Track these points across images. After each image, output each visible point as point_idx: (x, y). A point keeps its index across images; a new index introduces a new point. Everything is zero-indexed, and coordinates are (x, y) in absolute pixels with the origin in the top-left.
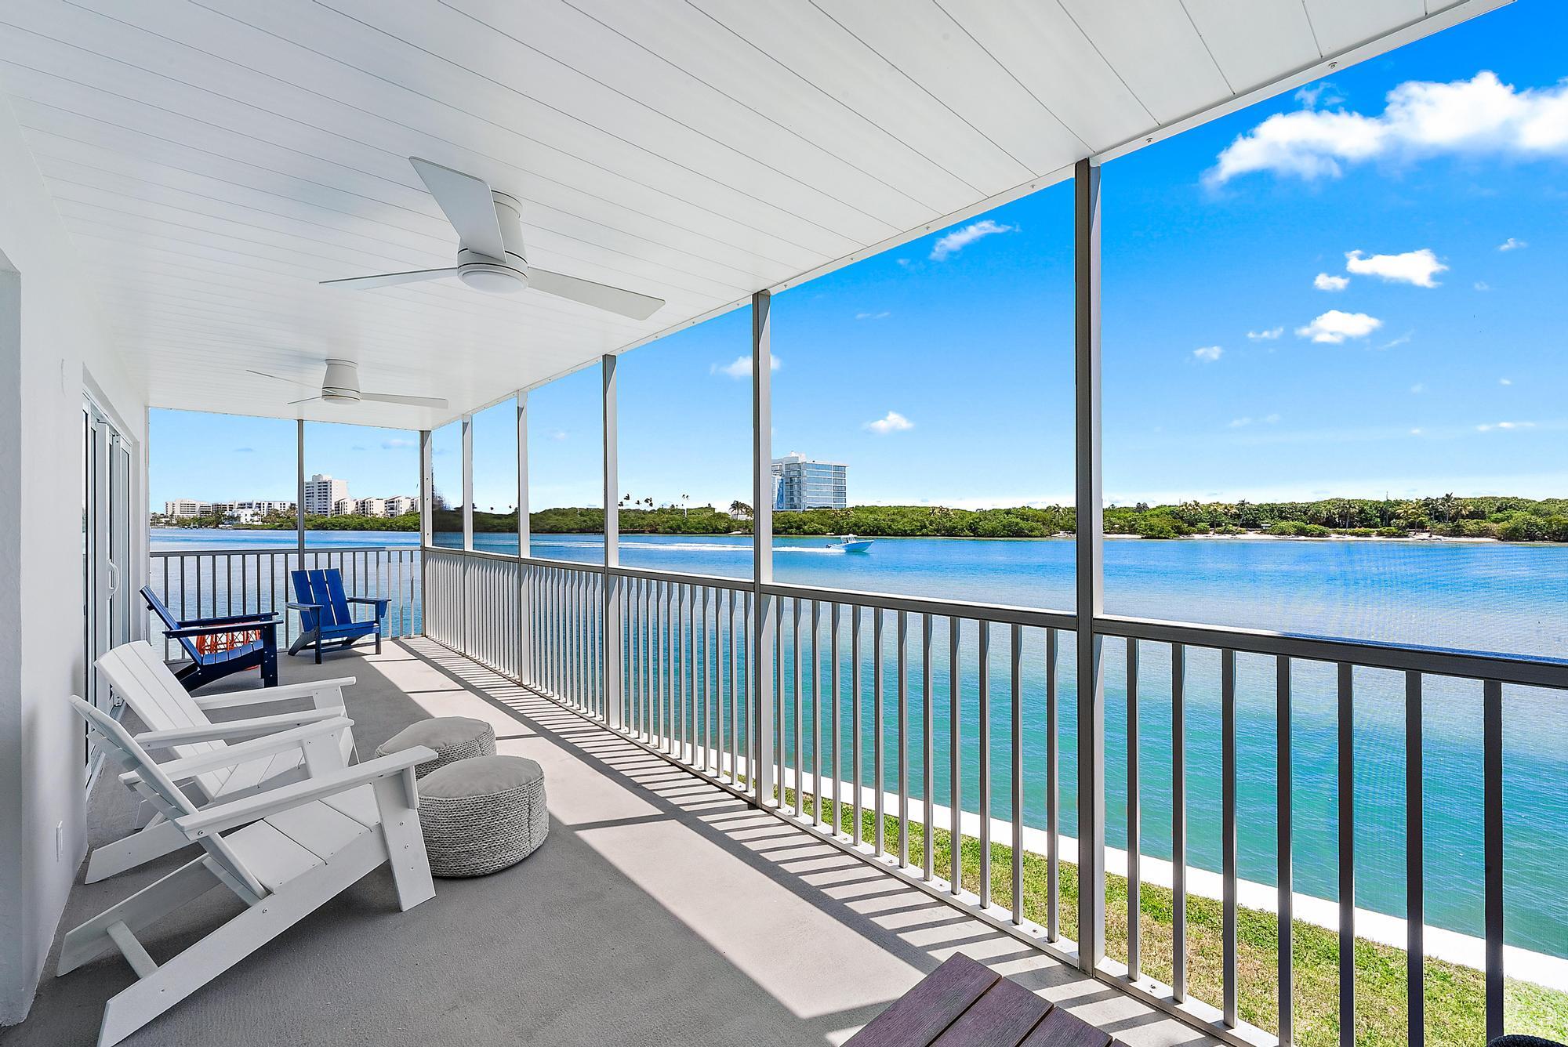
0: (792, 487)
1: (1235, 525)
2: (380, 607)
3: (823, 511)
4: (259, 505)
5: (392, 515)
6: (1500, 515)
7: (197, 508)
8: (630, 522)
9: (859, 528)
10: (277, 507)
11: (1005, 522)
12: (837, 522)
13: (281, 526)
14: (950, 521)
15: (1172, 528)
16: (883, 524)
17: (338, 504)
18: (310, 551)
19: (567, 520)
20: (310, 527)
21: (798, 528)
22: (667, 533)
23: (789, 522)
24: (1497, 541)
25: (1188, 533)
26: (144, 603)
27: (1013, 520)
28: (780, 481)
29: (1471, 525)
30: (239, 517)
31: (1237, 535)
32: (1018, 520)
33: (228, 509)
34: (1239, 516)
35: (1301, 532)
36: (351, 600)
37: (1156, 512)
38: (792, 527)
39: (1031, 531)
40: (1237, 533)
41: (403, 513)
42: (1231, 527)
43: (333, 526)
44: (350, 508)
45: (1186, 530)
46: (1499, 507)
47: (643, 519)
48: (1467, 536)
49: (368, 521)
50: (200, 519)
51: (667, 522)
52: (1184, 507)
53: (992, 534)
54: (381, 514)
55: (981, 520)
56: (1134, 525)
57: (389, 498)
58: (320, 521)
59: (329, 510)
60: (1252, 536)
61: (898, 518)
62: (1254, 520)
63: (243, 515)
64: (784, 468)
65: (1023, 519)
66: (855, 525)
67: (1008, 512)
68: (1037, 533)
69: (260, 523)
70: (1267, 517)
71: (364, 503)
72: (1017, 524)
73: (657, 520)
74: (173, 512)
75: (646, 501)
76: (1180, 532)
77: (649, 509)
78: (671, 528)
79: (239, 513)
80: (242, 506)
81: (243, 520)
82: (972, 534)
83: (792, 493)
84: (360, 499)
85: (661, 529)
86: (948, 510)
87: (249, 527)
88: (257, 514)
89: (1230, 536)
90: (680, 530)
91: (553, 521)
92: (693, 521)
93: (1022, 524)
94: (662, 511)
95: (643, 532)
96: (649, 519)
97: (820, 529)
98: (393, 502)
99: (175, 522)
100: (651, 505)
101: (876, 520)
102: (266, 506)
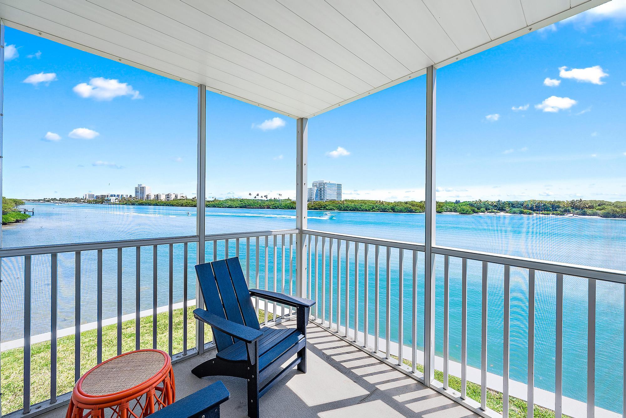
0: (321, 192)
1: (496, 209)
3: (333, 201)
4: (118, 196)
5: (168, 200)
6: (599, 207)
7: (95, 196)
8: (259, 204)
9: (348, 208)
10: (125, 196)
11: (406, 207)
12: (339, 206)
13: (126, 203)
14: (384, 206)
15: (471, 210)
16: (358, 207)
17: (148, 196)
19: (235, 203)
20: (137, 204)
21: (324, 208)
22: (274, 209)
23: (321, 205)
24: (601, 217)
25: (477, 212)
27: (409, 206)
28: (316, 190)
29: (589, 211)
30: (110, 200)
32: (411, 206)
33: (106, 197)
34: (497, 206)
35: (522, 213)
37: (464, 204)
38: (322, 207)
40: (496, 213)
41: (172, 199)
42: (494, 210)
43: (146, 204)
44: (152, 197)
46: (599, 204)
47: (264, 203)
48: (588, 215)
49: (159, 202)
50: (96, 200)
51: (274, 204)
52: (475, 202)
53: (401, 211)
54: (164, 200)
55: (396, 206)
56: (455, 209)
57: (167, 194)
58: (141, 202)
59: (144, 198)
60: (502, 214)
61: (363, 204)
62: (503, 208)
63: (112, 199)
64: (318, 184)
65: (412, 206)
66: (347, 207)
67: (406, 203)
69: (118, 202)
70: (507, 206)
71: (158, 195)
72: (410, 207)
73: (270, 204)
74: (86, 198)
75: (265, 196)
76: (474, 212)
77: (266, 199)
78: (275, 207)
79: (110, 198)
80: (112, 196)
81: (112, 201)
82: (392, 211)
83: (321, 194)
84: (156, 194)
85: (271, 207)
86: (383, 202)
87: (114, 204)
88: (117, 199)
89: (493, 214)
90: (278, 208)
91: (230, 203)
92: (283, 204)
93: (413, 208)
94: (271, 200)
95: (264, 208)
96: (267, 203)
97: (333, 208)
98: (168, 195)
99: (87, 201)
100: (267, 198)
101: (355, 205)
102: (120, 196)
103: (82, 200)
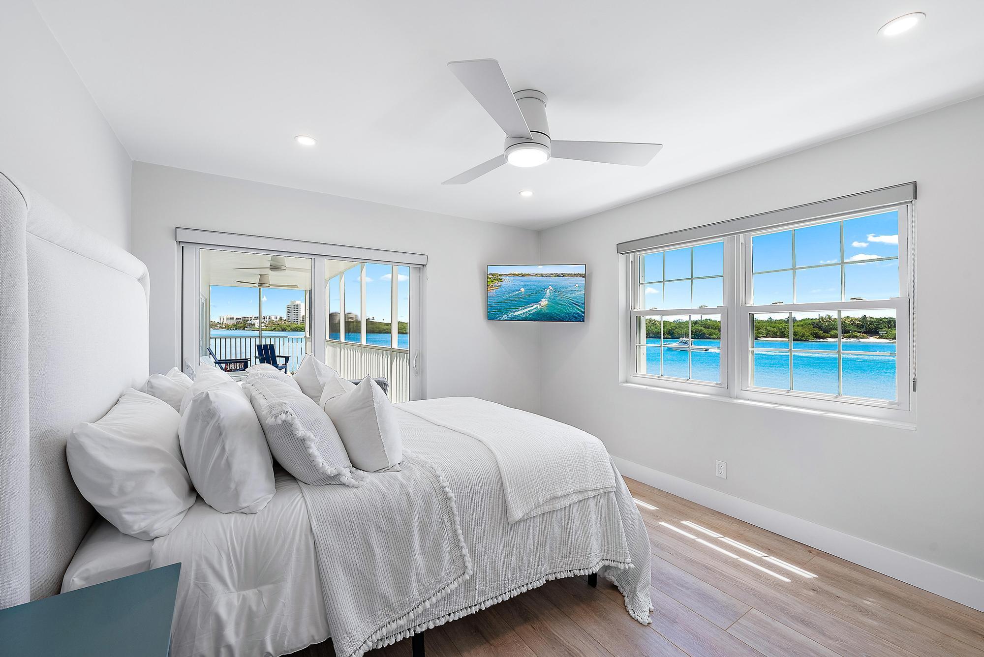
1: (860, 332)
2: (287, 359)
4: (264, 318)
7: (235, 319)
10: (273, 318)
11: (693, 329)
13: (275, 329)
15: (811, 334)
18: (264, 337)
20: (289, 329)
25: (823, 338)
26: (208, 353)
30: (254, 324)
31: (861, 340)
32: (702, 328)
33: (249, 320)
34: (862, 326)
36: (278, 356)
37: (802, 324)
39: (711, 335)
40: (861, 338)
42: (856, 334)
45: (822, 335)
50: (236, 325)
52: (821, 320)
55: (676, 328)
56: (783, 332)
58: (294, 326)
59: (299, 320)
60: (872, 340)
62: (877, 328)
68: (714, 336)
69: (265, 327)
70: (885, 326)
72: (701, 331)
74: (223, 322)
76: (817, 336)
79: (255, 322)
80: (256, 318)
81: (256, 326)
82: (670, 337)
86: (654, 321)
88: (263, 322)
89: (855, 339)
93: (705, 331)
99: (224, 327)
102: (268, 318)
103: (219, 325)
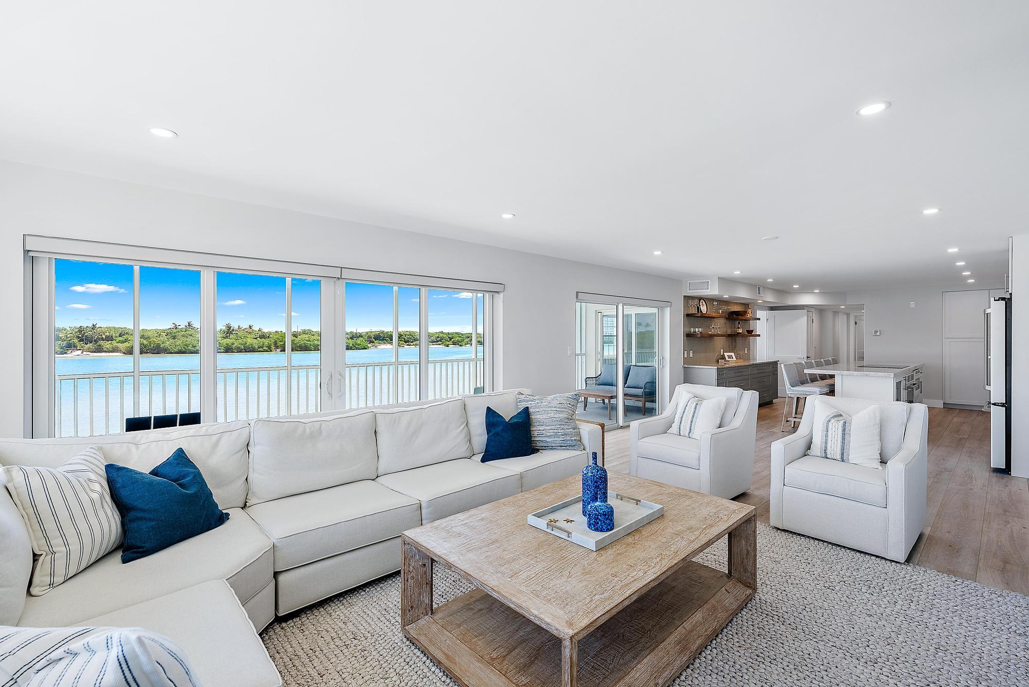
6: (121, 339)
24: (122, 354)
29: (107, 345)
46: (120, 334)
48: (105, 352)
